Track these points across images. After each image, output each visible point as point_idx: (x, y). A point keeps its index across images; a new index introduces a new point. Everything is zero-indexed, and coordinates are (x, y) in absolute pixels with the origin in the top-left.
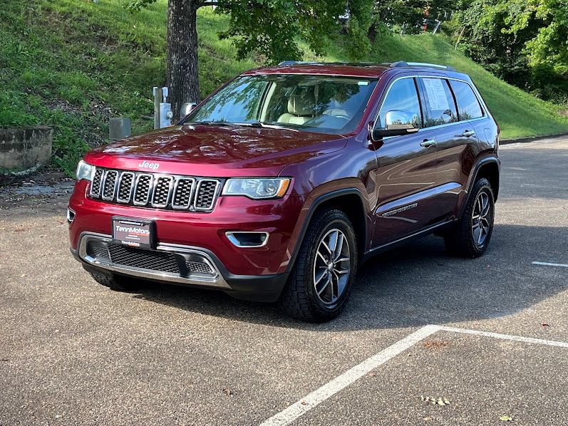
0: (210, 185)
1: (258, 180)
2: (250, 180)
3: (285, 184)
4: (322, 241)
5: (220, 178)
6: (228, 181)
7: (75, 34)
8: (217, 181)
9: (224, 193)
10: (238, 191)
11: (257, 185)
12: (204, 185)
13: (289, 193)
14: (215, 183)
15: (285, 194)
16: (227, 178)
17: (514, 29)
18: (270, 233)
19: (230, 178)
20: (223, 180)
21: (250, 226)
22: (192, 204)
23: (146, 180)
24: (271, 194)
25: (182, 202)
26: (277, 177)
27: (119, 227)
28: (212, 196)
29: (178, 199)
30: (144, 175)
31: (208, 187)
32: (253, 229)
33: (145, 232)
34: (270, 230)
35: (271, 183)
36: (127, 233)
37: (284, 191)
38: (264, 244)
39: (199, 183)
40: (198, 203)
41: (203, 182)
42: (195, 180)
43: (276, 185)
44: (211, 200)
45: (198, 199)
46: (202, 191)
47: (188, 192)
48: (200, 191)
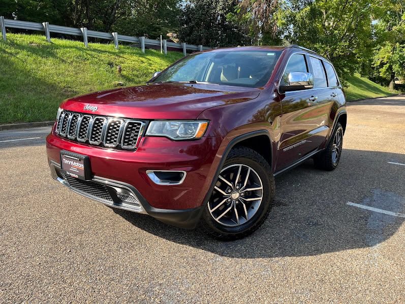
0: (136, 126)
1: (179, 123)
2: (172, 122)
3: (203, 126)
5: (143, 120)
6: (152, 123)
8: (141, 122)
9: (148, 133)
10: (161, 132)
11: (179, 127)
12: (130, 126)
13: (206, 135)
14: (140, 124)
15: (203, 136)
16: (151, 120)
17: (375, 65)
18: (187, 172)
19: (153, 120)
20: (147, 122)
21: (169, 165)
22: (120, 143)
23: (76, 119)
24: (190, 136)
25: (112, 141)
26: (196, 120)
27: (64, 160)
28: (137, 136)
29: (109, 138)
30: (76, 114)
31: (134, 128)
32: (171, 169)
33: (82, 166)
34: (188, 170)
35: (190, 125)
36: (70, 166)
37: (202, 133)
38: (181, 182)
39: (126, 124)
40: (124, 142)
41: (130, 123)
42: (124, 121)
43: (195, 128)
44: (136, 139)
45: (125, 138)
46: (128, 131)
47: (117, 132)
48: (126, 131)
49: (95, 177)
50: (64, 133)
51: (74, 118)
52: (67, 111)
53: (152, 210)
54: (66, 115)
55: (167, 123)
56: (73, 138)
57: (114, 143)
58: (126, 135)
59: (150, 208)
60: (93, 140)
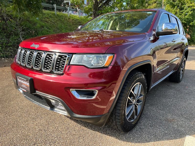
0: (63, 58)
4: (131, 91)
7: (74, 23)
8: (67, 55)
9: (71, 63)
10: (81, 62)
11: (93, 58)
12: (59, 58)
13: (112, 64)
15: (110, 65)
18: (99, 90)
19: (75, 54)
20: (71, 55)
21: (86, 85)
22: (53, 69)
23: (33, 54)
24: (101, 65)
25: (48, 68)
26: (105, 53)
27: (18, 79)
28: (64, 64)
29: (46, 66)
30: (32, 51)
31: (62, 59)
32: (88, 88)
33: (28, 84)
34: (99, 89)
35: (101, 58)
36: (22, 84)
37: (109, 63)
38: (94, 97)
39: (57, 57)
40: (56, 69)
41: (59, 56)
42: (55, 54)
43: (104, 59)
44: (63, 67)
45: (56, 66)
46: (58, 61)
47: (51, 62)
48: (57, 61)
49: (37, 91)
50: (24, 63)
51: (31, 53)
52: (26, 49)
53: (75, 116)
54: (26, 51)
55: (85, 55)
56: (30, 67)
57: (49, 69)
58: (57, 64)
59: (73, 114)
60: (36, 67)
